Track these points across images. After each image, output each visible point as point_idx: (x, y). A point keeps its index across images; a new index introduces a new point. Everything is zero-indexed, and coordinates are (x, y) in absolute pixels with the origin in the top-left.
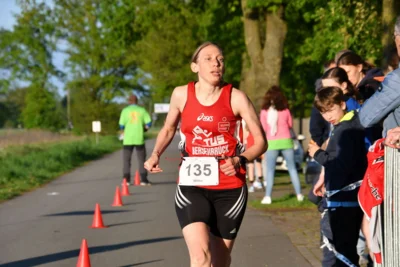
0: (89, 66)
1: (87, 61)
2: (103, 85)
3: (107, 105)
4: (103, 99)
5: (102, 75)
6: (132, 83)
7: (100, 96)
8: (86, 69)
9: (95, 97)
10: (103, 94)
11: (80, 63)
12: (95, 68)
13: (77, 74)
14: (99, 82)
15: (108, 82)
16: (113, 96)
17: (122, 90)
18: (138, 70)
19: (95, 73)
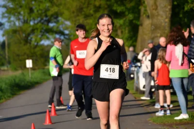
0: (21, 17)
1: (19, 13)
2: (33, 31)
3: (36, 46)
4: (33, 43)
5: (32, 23)
6: (55, 29)
7: (31, 40)
8: (19, 19)
9: (27, 41)
10: (33, 38)
11: (14, 15)
12: (26, 19)
13: (12, 23)
14: (30, 29)
15: (37, 29)
16: (41, 40)
17: (47, 35)
18: (60, 18)
19: (26, 22)
